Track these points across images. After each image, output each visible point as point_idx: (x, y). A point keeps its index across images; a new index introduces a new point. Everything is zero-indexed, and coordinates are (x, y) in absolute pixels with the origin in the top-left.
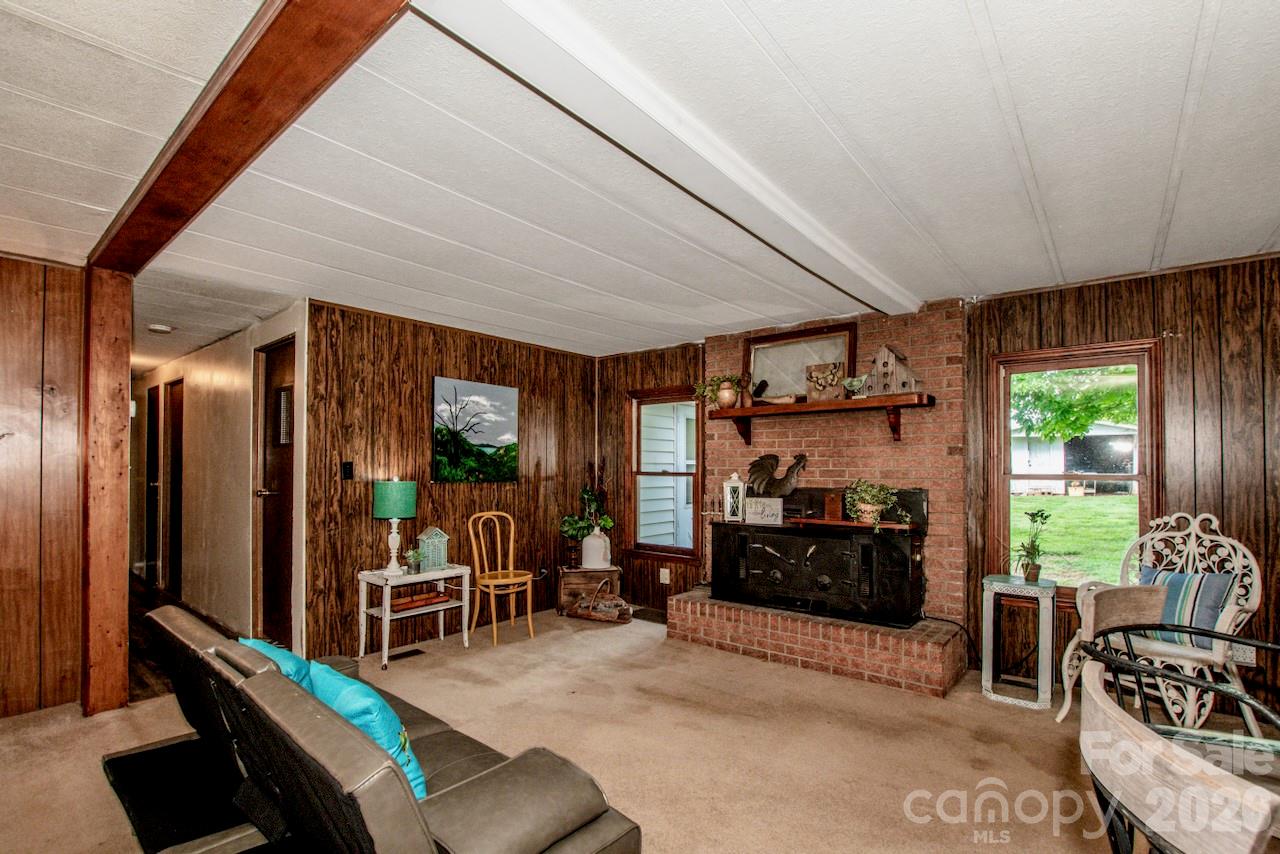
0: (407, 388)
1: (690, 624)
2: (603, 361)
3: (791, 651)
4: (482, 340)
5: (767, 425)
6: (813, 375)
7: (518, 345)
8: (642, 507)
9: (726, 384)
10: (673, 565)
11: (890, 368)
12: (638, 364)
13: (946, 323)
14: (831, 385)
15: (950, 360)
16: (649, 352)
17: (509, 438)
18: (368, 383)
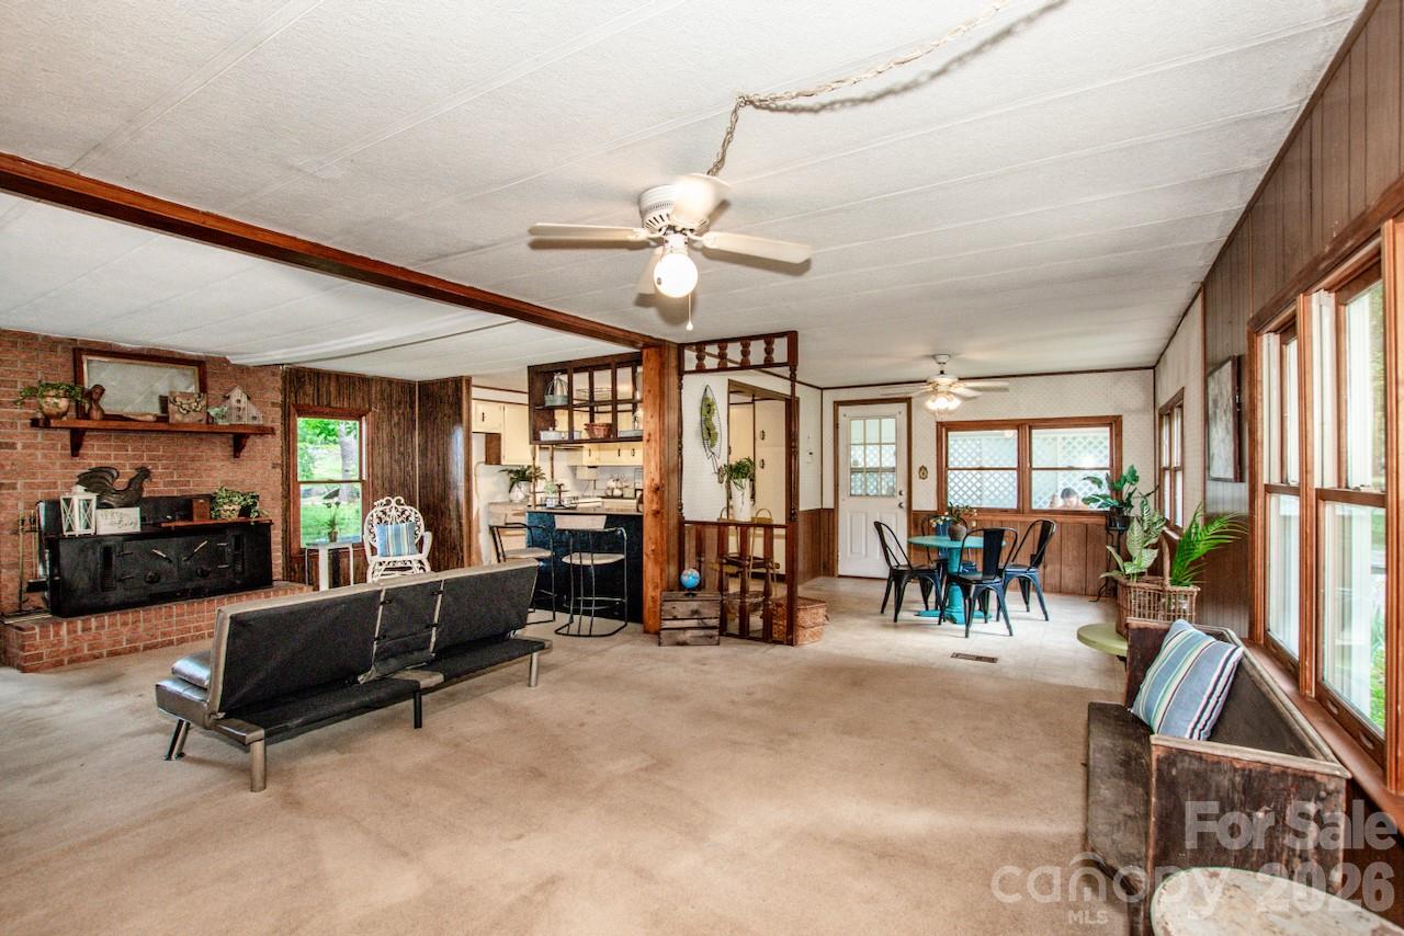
5: (100, 438)
6: (177, 399)
9: (56, 391)
11: (242, 405)
13: (272, 378)
14: (194, 410)
15: (273, 404)
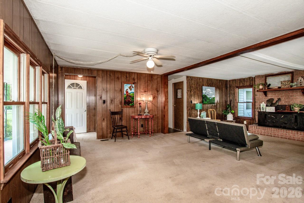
0: (199, 88)
1: (254, 130)
2: (230, 81)
3: (278, 135)
4: (209, 79)
5: (270, 93)
6: (283, 83)
7: (215, 79)
8: (239, 109)
9: (261, 85)
10: (247, 120)
11: (302, 81)
12: (238, 81)
14: (287, 85)
16: (241, 79)
17: (213, 96)
18: (194, 88)
